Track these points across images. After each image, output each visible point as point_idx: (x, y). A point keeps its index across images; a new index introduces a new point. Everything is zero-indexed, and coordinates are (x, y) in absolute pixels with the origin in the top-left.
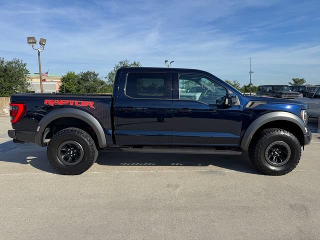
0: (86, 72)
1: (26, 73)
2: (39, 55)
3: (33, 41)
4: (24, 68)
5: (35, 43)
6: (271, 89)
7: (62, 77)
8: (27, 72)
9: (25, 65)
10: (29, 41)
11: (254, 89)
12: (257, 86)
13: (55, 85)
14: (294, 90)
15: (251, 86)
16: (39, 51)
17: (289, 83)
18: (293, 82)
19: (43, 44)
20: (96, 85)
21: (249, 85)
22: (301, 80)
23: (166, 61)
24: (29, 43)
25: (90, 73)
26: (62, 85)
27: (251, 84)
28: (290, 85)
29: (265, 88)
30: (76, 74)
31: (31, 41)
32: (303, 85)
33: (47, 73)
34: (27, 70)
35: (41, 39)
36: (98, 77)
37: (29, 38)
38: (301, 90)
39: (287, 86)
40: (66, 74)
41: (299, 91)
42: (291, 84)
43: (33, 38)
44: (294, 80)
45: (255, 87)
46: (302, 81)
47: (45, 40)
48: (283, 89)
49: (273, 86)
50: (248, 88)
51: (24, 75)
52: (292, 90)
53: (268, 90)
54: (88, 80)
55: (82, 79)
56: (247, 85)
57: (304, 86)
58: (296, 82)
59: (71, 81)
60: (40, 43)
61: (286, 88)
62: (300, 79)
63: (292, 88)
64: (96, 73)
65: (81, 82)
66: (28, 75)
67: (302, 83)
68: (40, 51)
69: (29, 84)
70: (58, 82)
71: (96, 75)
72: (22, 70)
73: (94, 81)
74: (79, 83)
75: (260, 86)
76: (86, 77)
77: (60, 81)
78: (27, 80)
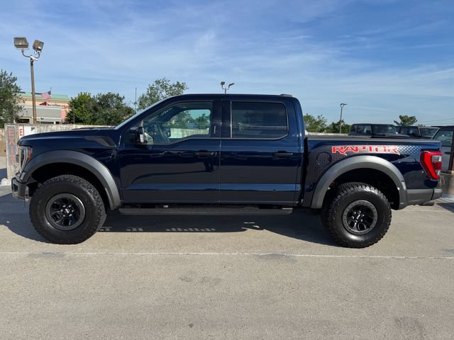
0: (106, 93)
1: (16, 92)
2: (32, 64)
3: (24, 43)
4: (14, 84)
5: (26, 46)
6: (369, 129)
7: (70, 100)
8: (17, 90)
9: (15, 79)
10: (17, 44)
11: (346, 129)
12: (350, 124)
13: (60, 111)
14: (402, 132)
15: (342, 124)
16: (31, 59)
17: (395, 122)
18: (399, 121)
19: (38, 49)
20: (120, 113)
21: (339, 123)
22: (411, 118)
23: (223, 83)
24: (18, 46)
25: (112, 96)
26: (71, 112)
27: (343, 121)
28: (396, 125)
29: (362, 127)
30: (92, 97)
31: (21, 43)
32: (414, 125)
33: (49, 93)
34: (17, 87)
35: (36, 41)
36: (124, 101)
37: (17, 39)
38: (411, 132)
39: (392, 126)
40: (77, 96)
41: (409, 134)
42: (397, 123)
43: (24, 39)
44: (401, 117)
45: (348, 126)
46: (413, 119)
47: (41, 44)
48: (386, 130)
49: (372, 126)
50: (337, 127)
51: (14, 94)
52: (399, 133)
53: (365, 131)
54: (108, 106)
55: (100, 104)
56: (336, 122)
57: (416, 127)
58: (404, 121)
59: (83, 106)
60: (34, 48)
61: (390, 128)
62: (409, 116)
63: (400, 128)
64: (121, 96)
65: (99, 108)
66: (18, 94)
67: (413, 122)
68: (34, 58)
69: (20, 108)
70: (65, 107)
71: (121, 99)
72: (9, 86)
73: (117, 108)
74: (95, 109)
75: (354, 125)
76: (105, 101)
77: (67, 105)
78: (17, 101)
